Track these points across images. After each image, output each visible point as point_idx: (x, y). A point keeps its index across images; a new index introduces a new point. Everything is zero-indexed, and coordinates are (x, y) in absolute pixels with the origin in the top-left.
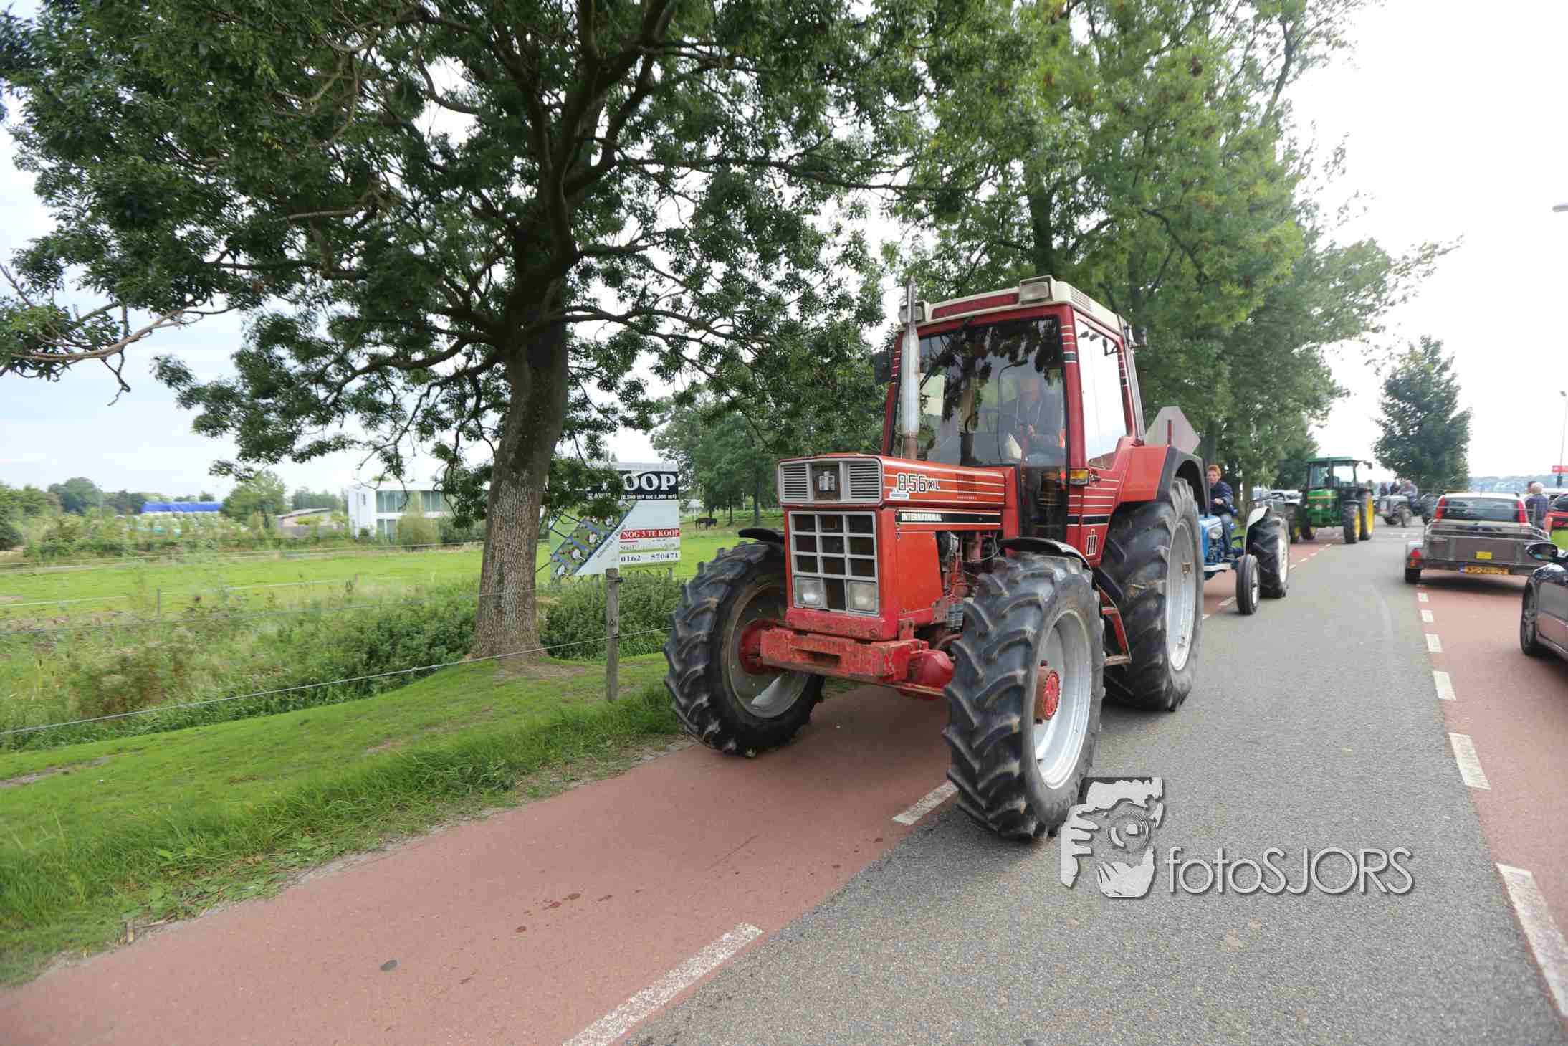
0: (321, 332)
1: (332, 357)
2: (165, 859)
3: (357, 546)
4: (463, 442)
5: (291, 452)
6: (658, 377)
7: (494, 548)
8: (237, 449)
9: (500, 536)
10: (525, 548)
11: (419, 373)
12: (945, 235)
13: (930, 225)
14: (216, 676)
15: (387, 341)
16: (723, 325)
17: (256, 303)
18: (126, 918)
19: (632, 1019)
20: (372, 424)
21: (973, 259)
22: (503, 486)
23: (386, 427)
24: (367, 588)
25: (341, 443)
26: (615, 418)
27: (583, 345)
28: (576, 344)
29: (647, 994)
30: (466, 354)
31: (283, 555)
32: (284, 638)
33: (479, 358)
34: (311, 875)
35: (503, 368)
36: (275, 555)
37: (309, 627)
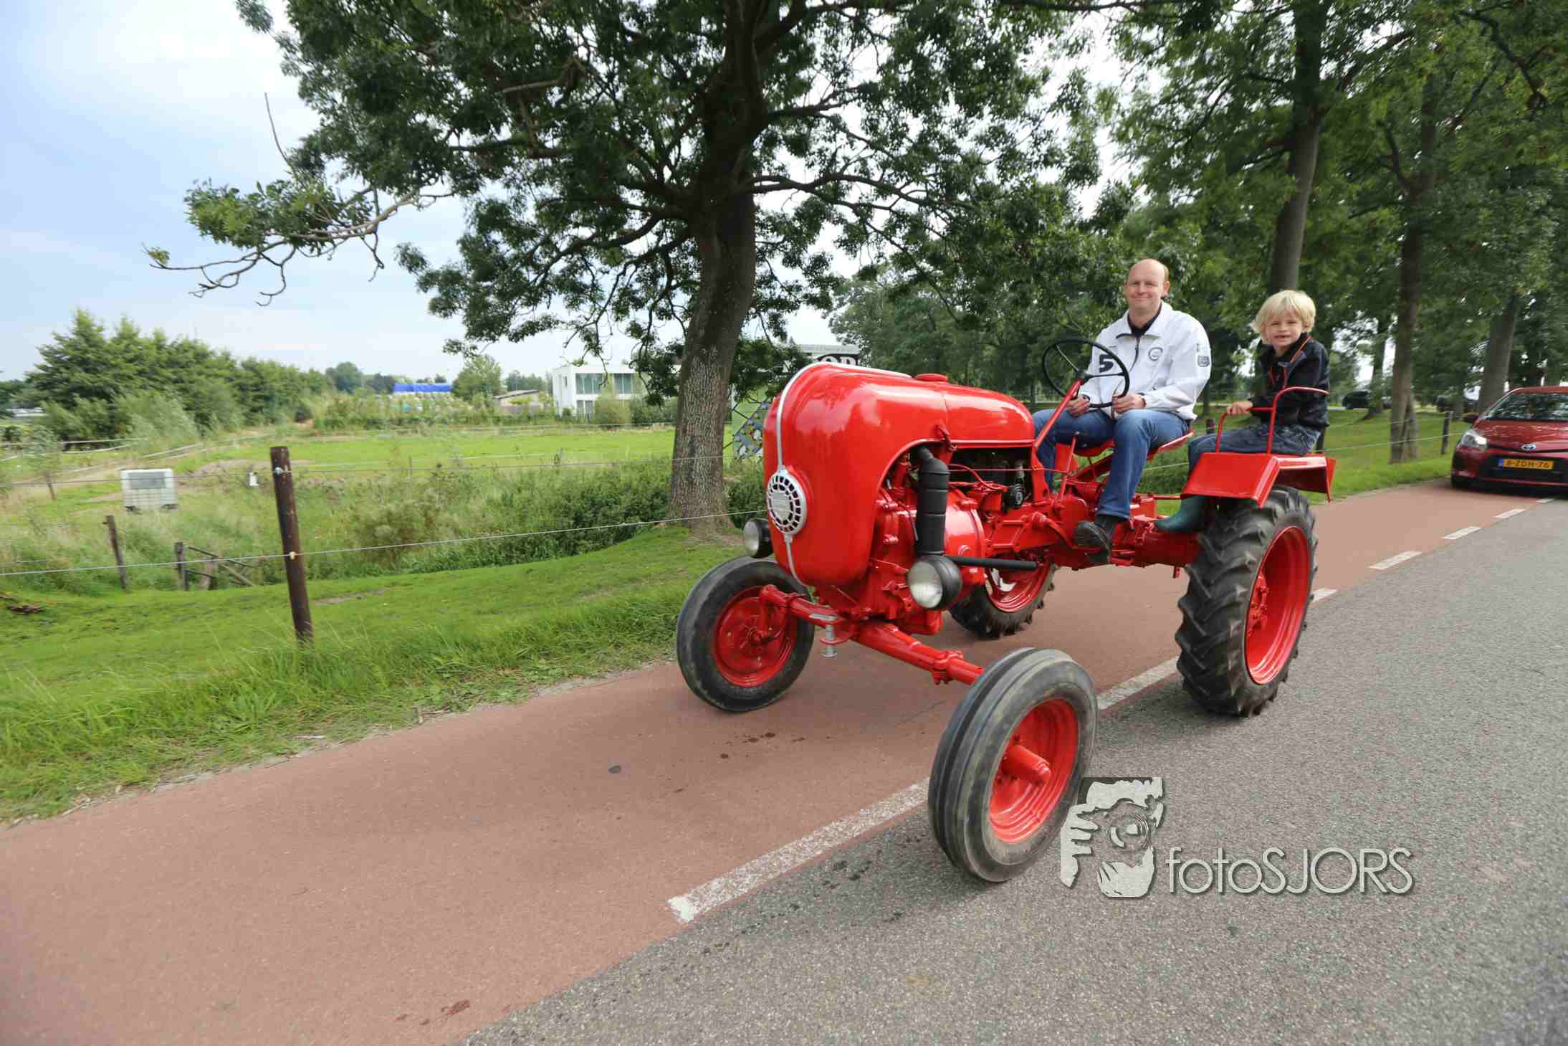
0: (529, 215)
1: (538, 240)
2: (439, 664)
3: (562, 425)
4: (656, 321)
5: (507, 332)
6: (842, 251)
7: (686, 421)
8: (464, 330)
9: (690, 410)
10: (713, 423)
11: (613, 254)
12: (1177, 73)
13: (1160, 62)
14: (457, 532)
15: (586, 223)
16: (917, 190)
17: (475, 188)
18: (416, 705)
19: (826, 844)
20: (573, 304)
21: (1211, 101)
22: (694, 362)
23: (586, 307)
24: (571, 460)
25: (548, 323)
26: (799, 296)
27: (770, 219)
28: (762, 218)
29: (840, 826)
30: (657, 234)
31: (503, 432)
32: (507, 502)
33: (668, 238)
34: (548, 690)
35: (691, 246)
36: (495, 430)
37: (526, 494)
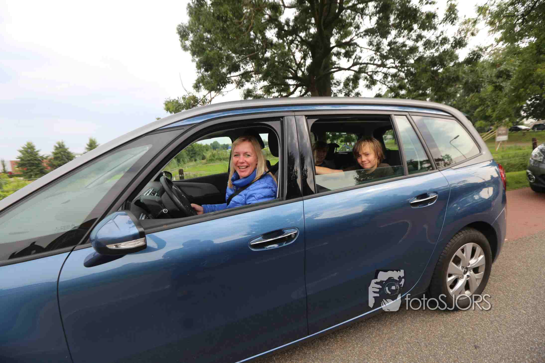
6: (367, 89)
27: (337, 82)
28: (335, 81)
33: (303, 92)
35: (310, 94)
